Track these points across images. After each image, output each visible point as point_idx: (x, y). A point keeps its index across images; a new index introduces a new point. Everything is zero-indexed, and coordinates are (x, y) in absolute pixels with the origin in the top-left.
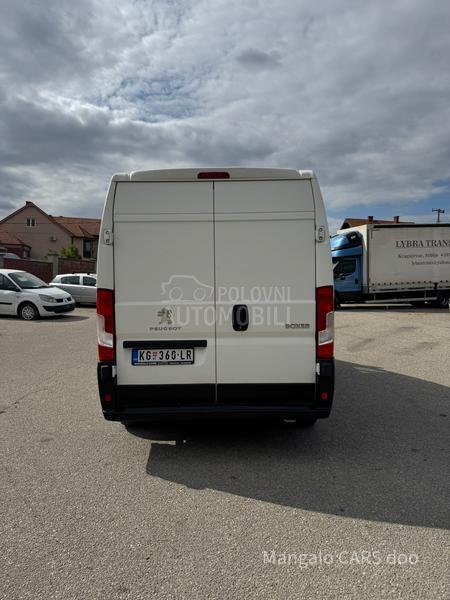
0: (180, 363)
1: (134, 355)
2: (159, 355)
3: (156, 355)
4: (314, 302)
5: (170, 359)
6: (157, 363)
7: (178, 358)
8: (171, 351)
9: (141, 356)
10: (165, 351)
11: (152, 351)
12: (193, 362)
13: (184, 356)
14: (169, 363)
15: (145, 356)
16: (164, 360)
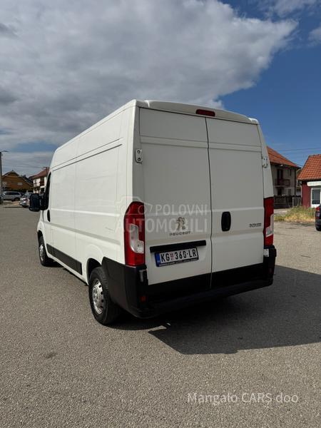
0: (190, 260)
1: (157, 258)
2: (175, 256)
3: (173, 256)
4: (263, 208)
5: (183, 258)
6: (176, 262)
7: (188, 257)
8: (182, 251)
9: (162, 258)
10: (178, 252)
11: (169, 253)
12: (198, 258)
13: (192, 254)
14: (183, 261)
15: (165, 257)
16: (179, 259)
